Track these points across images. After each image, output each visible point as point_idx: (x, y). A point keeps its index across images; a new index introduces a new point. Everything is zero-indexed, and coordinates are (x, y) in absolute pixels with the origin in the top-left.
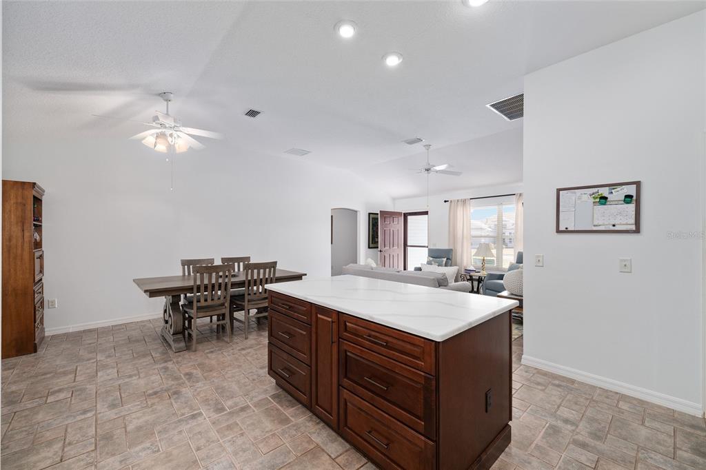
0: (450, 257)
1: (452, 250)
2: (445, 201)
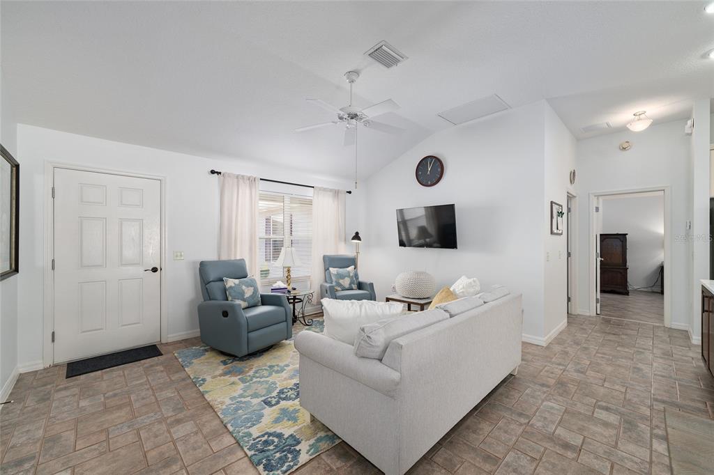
2: (213, 172)
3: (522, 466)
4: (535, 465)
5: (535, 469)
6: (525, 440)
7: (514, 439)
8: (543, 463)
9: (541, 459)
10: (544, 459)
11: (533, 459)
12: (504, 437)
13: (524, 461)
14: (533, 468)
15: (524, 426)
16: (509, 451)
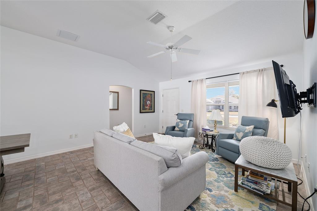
0: (192, 120)
1: (193, 114)
2: (189, 81)
3: (83, 197)
4: (80, 201)
5: (79, 200)
6: (93, 204)
7: (96, 201)
8: (78, 204)
9: (81, 205)
10: (80, 206)
11: (82, 202)
12: (100, 198)
13: (84, 198)
14: (80, 200)
15: (100, 209)
16: (92, 196)
